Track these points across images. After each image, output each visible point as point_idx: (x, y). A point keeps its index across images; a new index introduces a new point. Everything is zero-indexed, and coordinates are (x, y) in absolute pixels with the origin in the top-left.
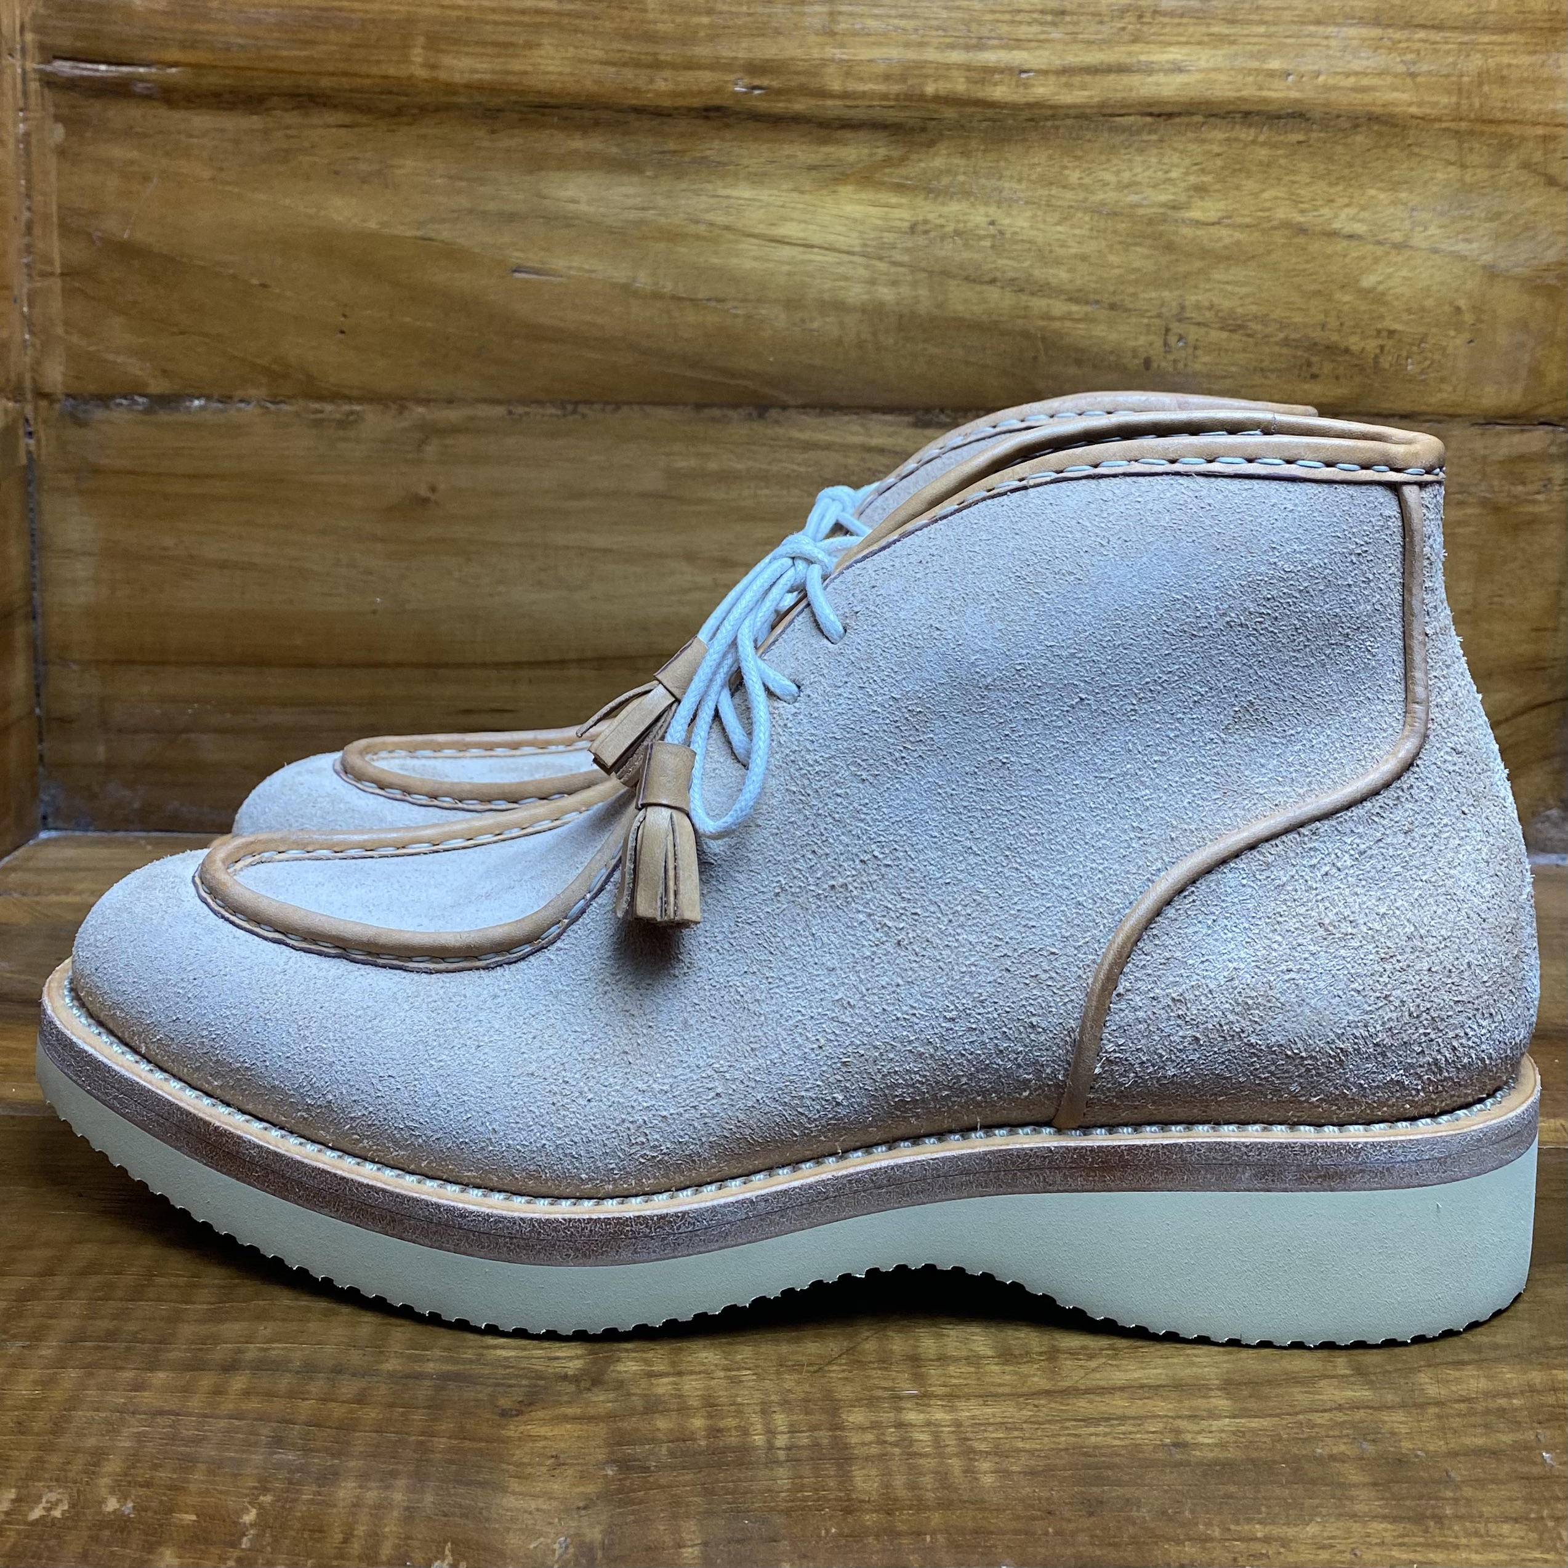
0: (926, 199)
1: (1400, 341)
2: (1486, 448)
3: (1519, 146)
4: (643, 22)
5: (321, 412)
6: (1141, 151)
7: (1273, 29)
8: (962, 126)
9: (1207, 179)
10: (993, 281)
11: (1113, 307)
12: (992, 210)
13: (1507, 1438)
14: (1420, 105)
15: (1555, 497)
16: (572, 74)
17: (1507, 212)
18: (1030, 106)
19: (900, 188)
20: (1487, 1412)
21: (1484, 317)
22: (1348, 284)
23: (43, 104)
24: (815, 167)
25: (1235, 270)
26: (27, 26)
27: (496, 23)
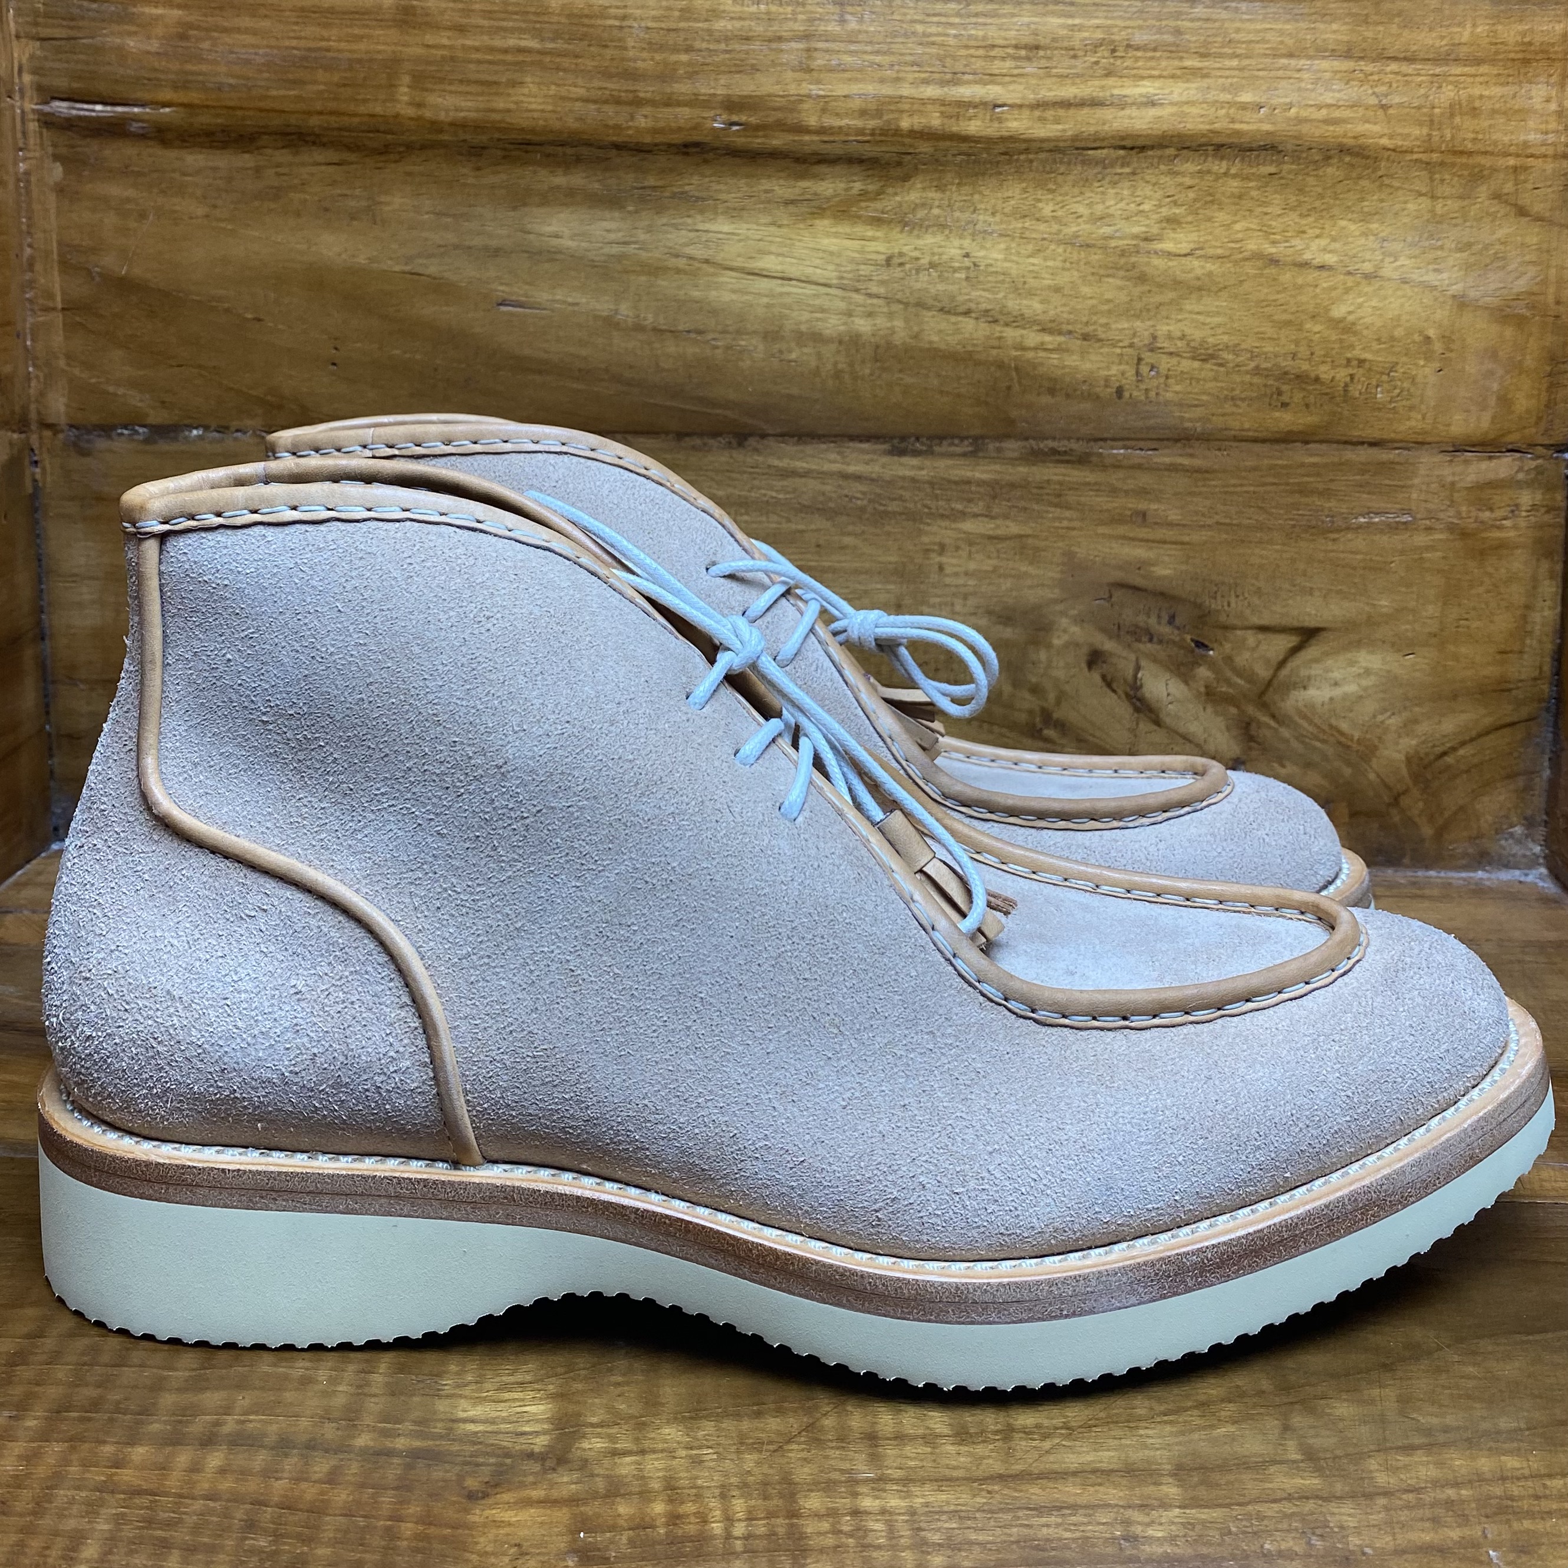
0: (902, 232)
1: (1370, 369)
2: (1454, 474)
3: (1489, 177)
4: (623, 59)
6: (1114, 184)
7: (1245, 62)
8: (937, 160)
9: (1177, 211)
11: (1085, 337)
12: (967, 243)
13: (1455, 1534)
14: (1391, 137)
15: (1522, 524)
16: (554, 111)
17: (1478, 242)
18: (1003, 139)
19: (877, 221)
21: (1452, 346)
22: (1318, 315)
23: (42, 145)
24: (792, 202)
25: (1207, 300)
26: (25, 68)
27: (479, 62)
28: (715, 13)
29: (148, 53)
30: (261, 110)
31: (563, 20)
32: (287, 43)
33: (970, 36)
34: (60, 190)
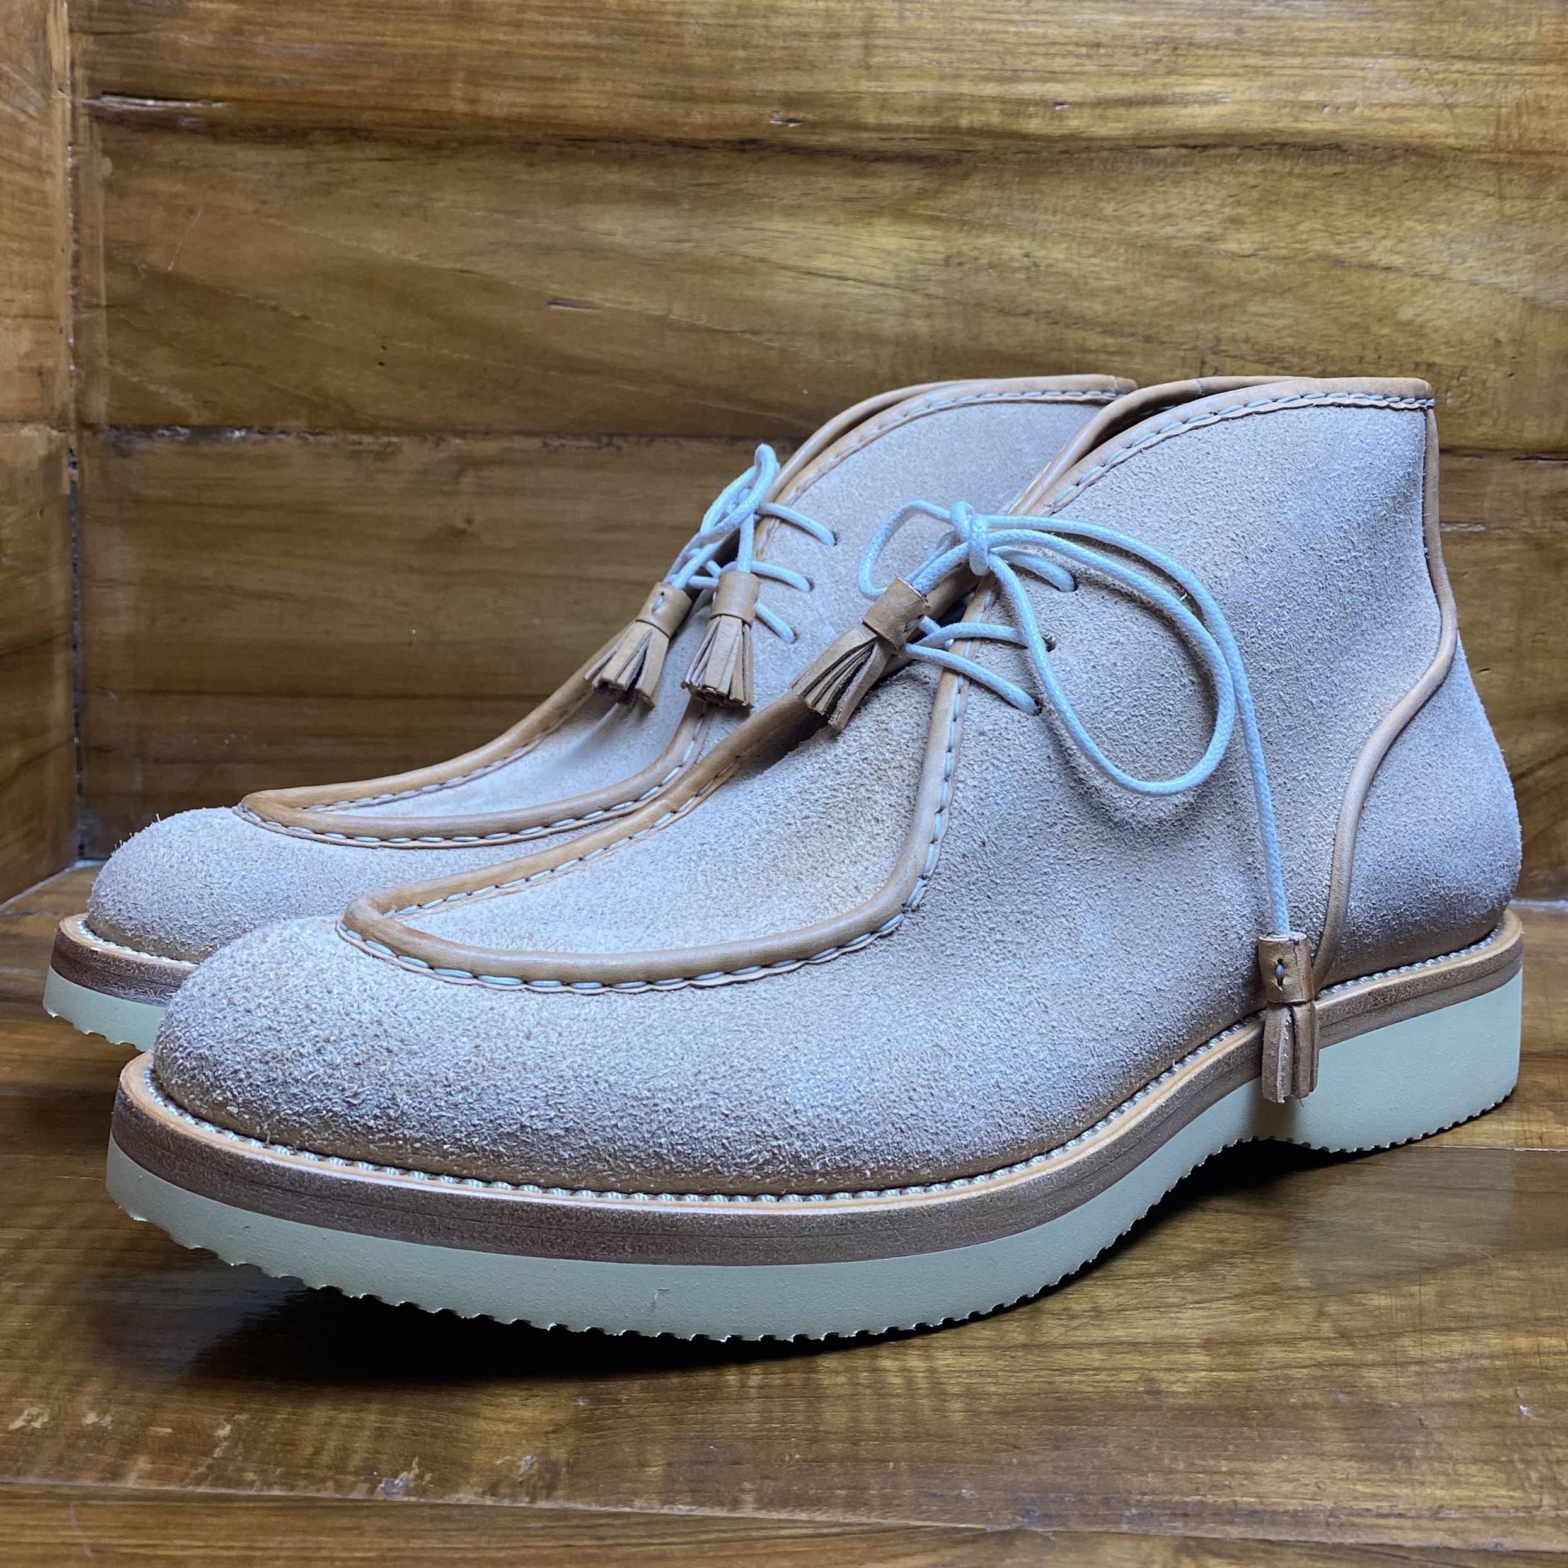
0: (961, 230)
1: (1439, 373)
2: (1527, 482)
3: (1559, 177)
4: (679, 55)
5: (360, 443)
6: (1176, 183)
7: (1309, 60)
8: (997, 159)
9: (1240, 211)
10: (1027, 314)
11: (1148, 339)
12: (1026, 243)
13: (1486, 1394)
14: (1457, 137)
16: (608, 107)
17: (1548, 244)
18: (1064, 138)
19: (933, 220)
20: (1469, 1370)
21: (1525, 350)
22: (1385, 317)
23: (92, 139)
24: (850, 200)
25: (1270, 303)
26: (78, 62)
27: (534, 57)
28: (773, 10)
29: (201, 47)
30: (313, 105)
31: (620, 16)
32: (341, 38)
33: (1030, 35)
34: (109, 186)
